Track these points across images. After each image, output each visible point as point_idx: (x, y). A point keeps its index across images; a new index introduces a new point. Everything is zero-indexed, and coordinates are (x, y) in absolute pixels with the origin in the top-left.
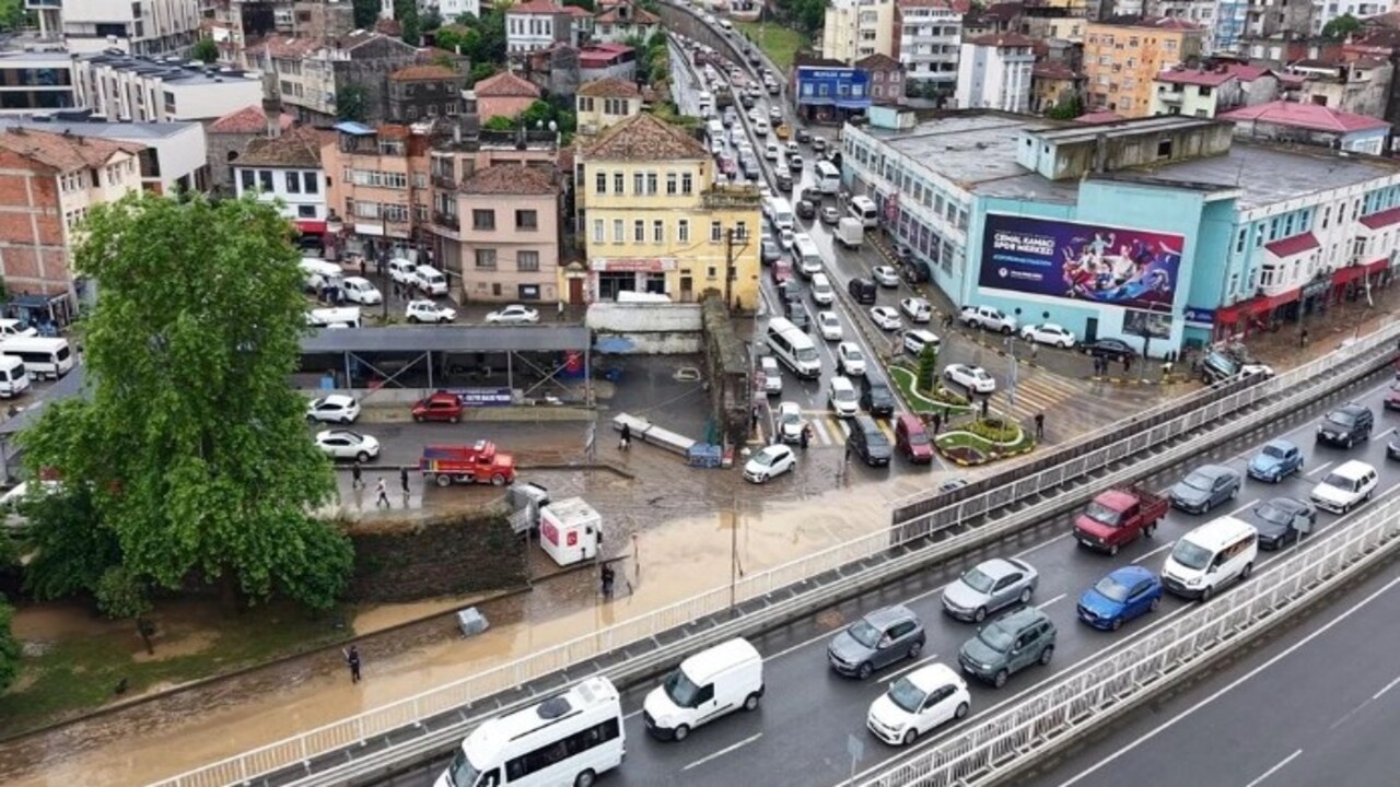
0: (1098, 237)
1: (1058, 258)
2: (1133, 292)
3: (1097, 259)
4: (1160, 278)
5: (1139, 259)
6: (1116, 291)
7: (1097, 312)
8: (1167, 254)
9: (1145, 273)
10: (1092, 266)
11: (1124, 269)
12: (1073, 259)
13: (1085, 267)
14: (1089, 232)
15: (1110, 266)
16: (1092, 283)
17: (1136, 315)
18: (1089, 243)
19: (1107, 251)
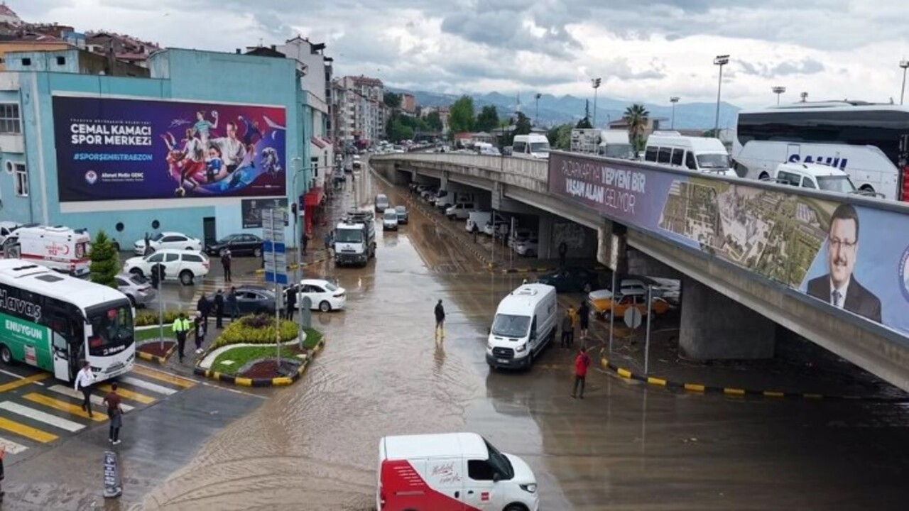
0: (200, 116)
1: (158, 148)
2: (246, 177)
3: (203, 143)
4: (270, 157)
5: (247, 138)
6: (229, 180)
7: (212, 208)
8: (273, 129)
9: (255, 154)
10: (199, 153)
11: (233, 153)
12: (176, 147)
13: (191, 155)
14: (189, 111)
15: (218, 150)
16: (202, 173)
17: (253, 203)
18: (192, 126)
19: (213, 134)
